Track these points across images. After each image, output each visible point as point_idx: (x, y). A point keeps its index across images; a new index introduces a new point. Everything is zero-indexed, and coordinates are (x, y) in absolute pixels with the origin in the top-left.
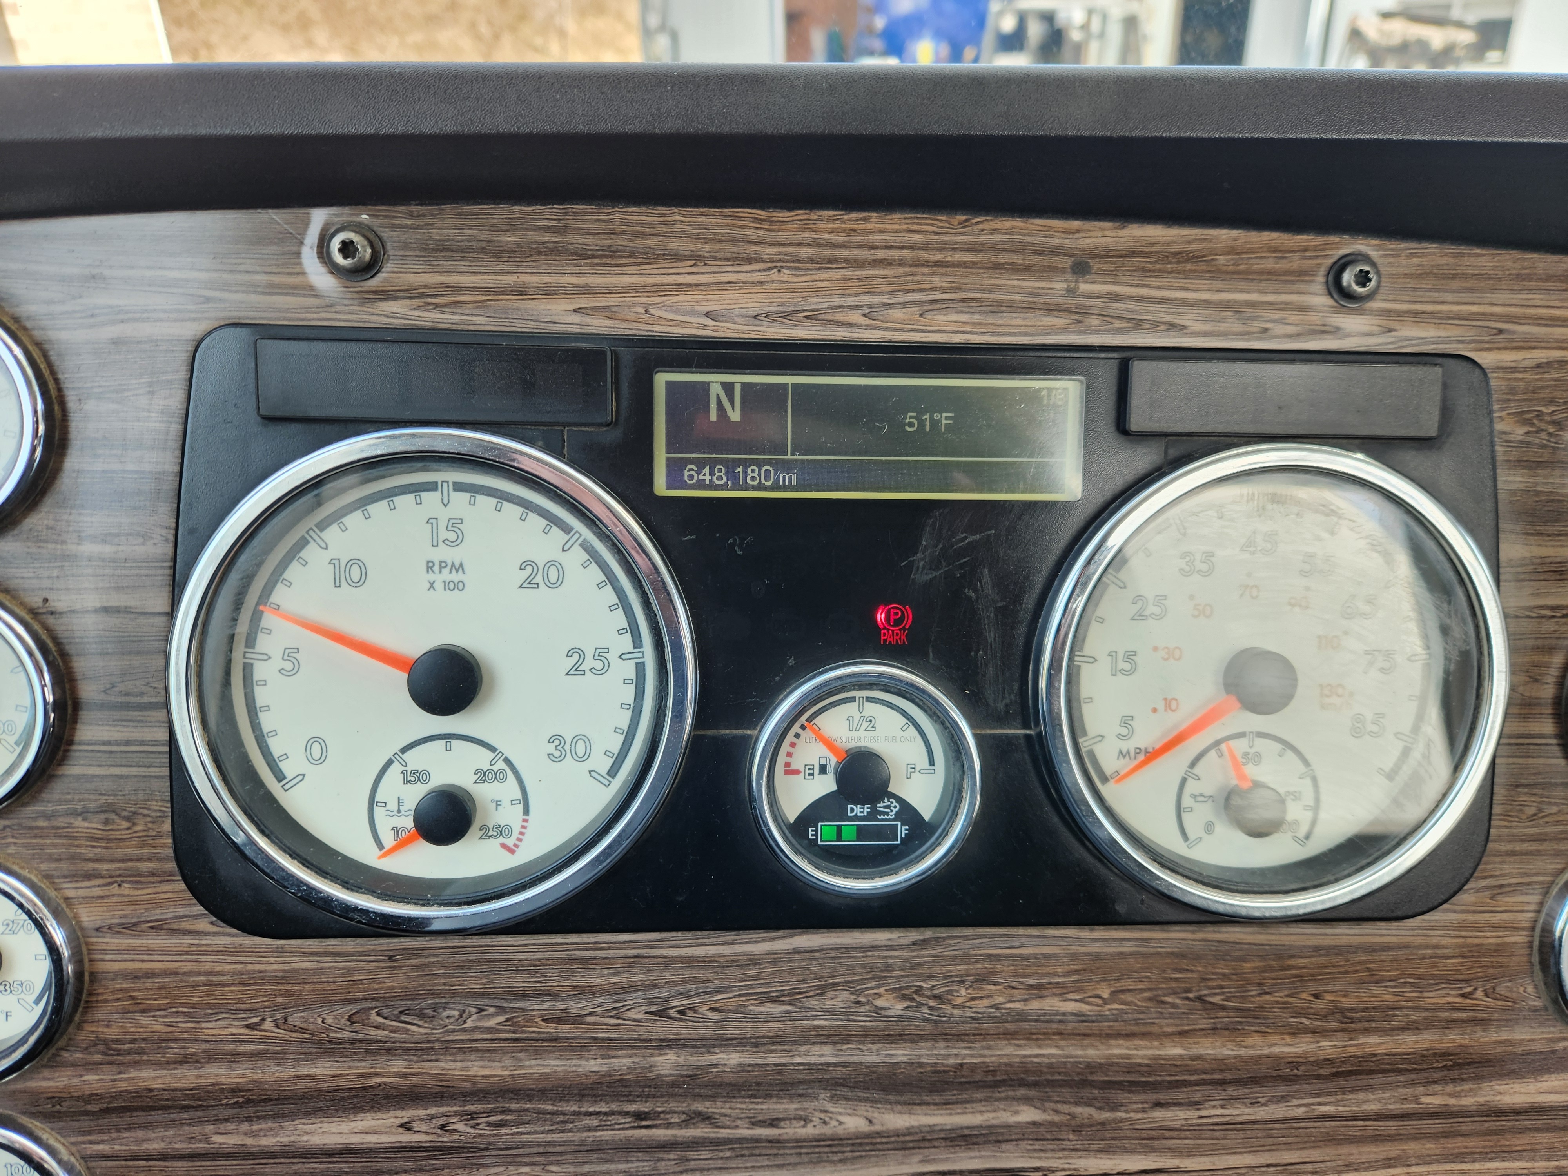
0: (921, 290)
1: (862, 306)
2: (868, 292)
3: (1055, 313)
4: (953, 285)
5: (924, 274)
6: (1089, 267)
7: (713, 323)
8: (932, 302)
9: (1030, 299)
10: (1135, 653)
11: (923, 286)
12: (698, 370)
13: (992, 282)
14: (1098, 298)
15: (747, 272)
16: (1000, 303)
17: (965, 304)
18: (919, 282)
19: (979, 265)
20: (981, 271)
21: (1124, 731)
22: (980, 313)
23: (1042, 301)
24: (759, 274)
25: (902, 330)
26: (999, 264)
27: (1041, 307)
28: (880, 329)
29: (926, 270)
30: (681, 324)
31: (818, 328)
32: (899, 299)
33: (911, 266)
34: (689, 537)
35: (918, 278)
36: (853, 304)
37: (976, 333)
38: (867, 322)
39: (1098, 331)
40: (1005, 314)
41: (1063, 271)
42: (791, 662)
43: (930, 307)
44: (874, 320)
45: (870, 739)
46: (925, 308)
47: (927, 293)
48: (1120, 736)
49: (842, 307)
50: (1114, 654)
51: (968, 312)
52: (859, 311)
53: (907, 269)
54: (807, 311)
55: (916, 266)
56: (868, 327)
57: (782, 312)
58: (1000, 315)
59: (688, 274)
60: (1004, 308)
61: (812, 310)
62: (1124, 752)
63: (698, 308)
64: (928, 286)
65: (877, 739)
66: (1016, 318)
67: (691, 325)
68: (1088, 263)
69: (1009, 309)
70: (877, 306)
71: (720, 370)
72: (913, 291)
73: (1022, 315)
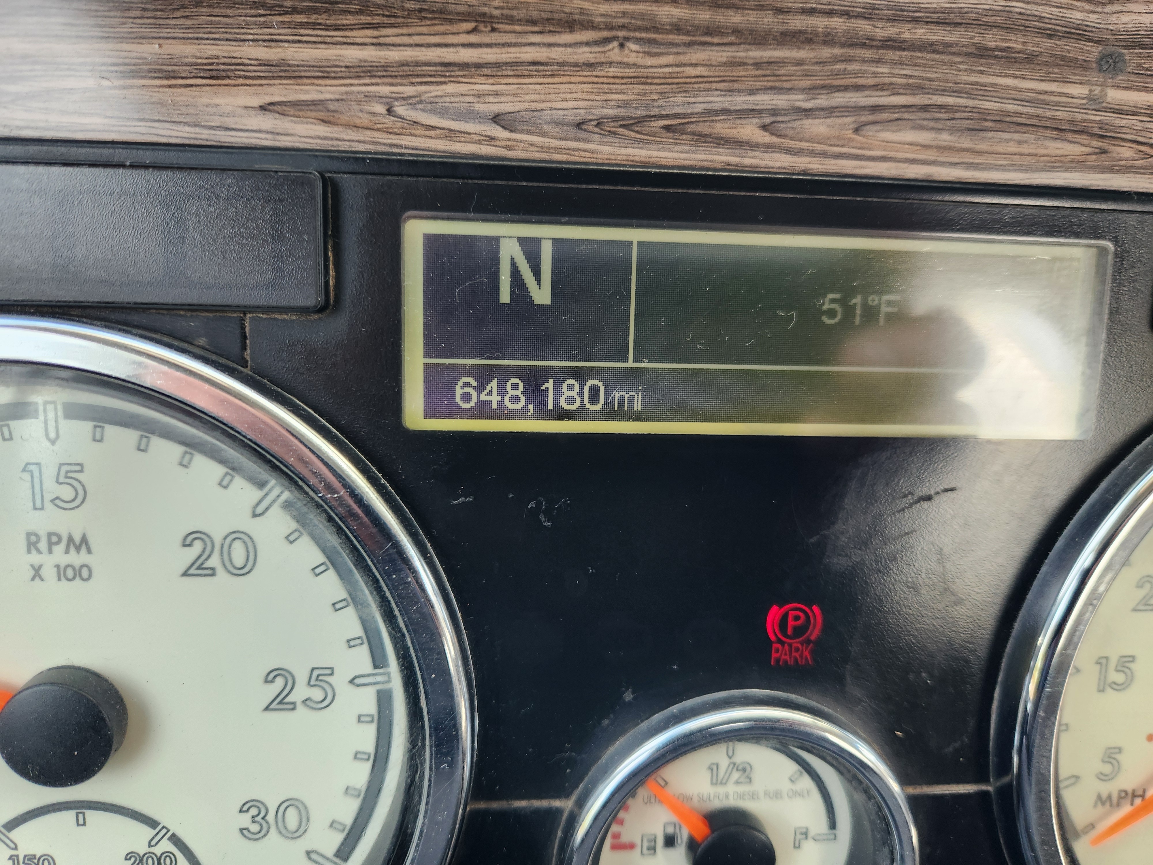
0: (858, 88)
1: (760, 111)
2: (772, 88)
3: (1069, 136)
4: (911, 81)
5: (864, 61)
6: (1124, 61)
7: (505, 134)
8: (876, 108)
9: (1031, 111)
10: (1133, 659)
11: (861, 81)
12: (478, 215)
13: (973, 78)
14: (1135, 114)
15: (566, 45)
16: (984, 115)
17: (928, 115)
18: (855, 74)
19: (953, 50)
20: (958, 59)
21: (1107, 769)
22: (952, 130)
23: (1049, 114)
24: (586, 49)
25: (824, 155)
26: (987, 49)
27: (1048, 124)
28: (789, 151)
29: (868, 54)
30: (451, 134)
31: (685, 148)
32: (822, 101)
33: (843, 45)
34: (462, 499)
35: (854, 67)
36: (745, 107)
37: (942, 164)
38: (766, 138)
39: (1129, 169)
40: (990, 134)
41: (1084, 66)
42: (628, 696)
43: (871, 118)
44: (779, 136)
45: (742, 796)
46: (863, 119)
47: (867, 93)
48: (1102, 777)
49: (725, 111)
50: (1104, 661)
51: (933, 129)
52: (757, 120)
53: (837, 51)
54: (667, 116)
55: (852, 45)
56: (768, 147)
57: (624, 118)
58: (982, 134)
59: (464, 45)
60: (989, 124)
61: (676, 116)
62: (1104, 796)
63: (481, 107)
64: (870, 81)
65: (754, 796)
66: (1007, 141)
67: (468, 138)
68: (1121, 55)
69: (998, 126)
70: (786, 112)
71: (517, 217)
72: (845, 88)
73: (1016, 136)
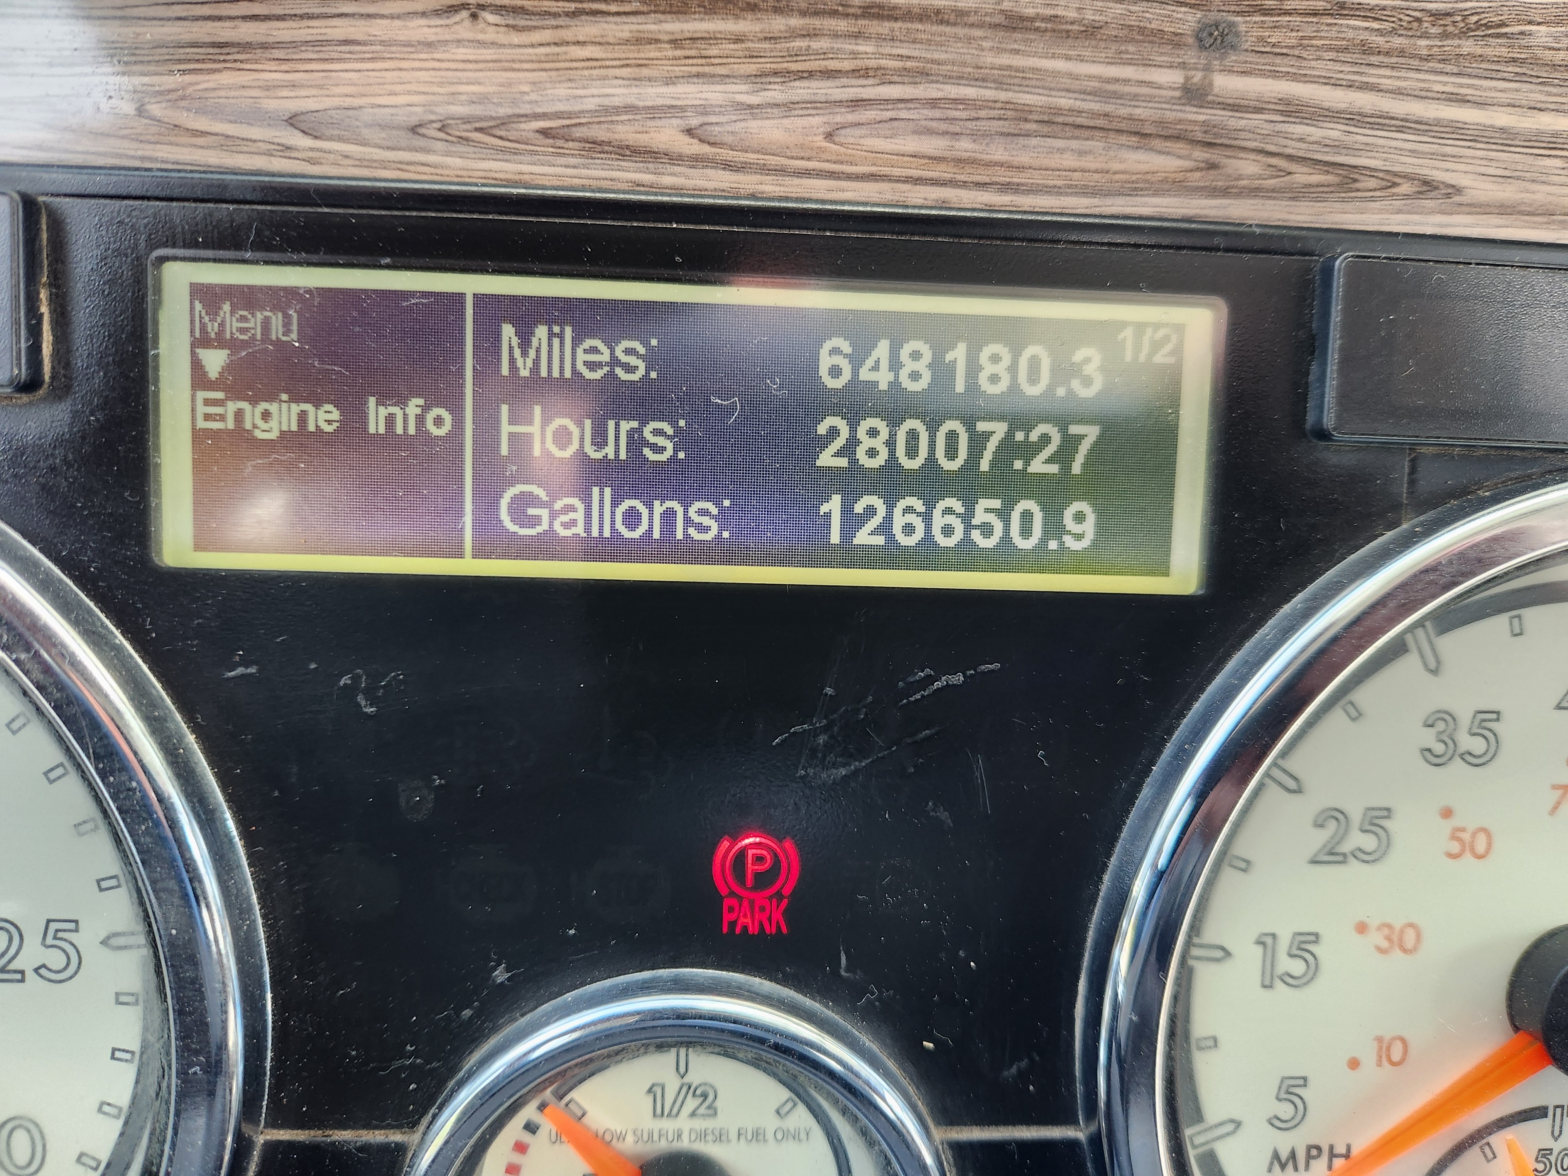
0: (829, 74)
1: (683, 109)
2: (698, 75)
3: (1157, 143)
4: (909, 64)
5: (836, 36)
6: (1237, 34)
7: (308, 142)
8: (856, 103)
9: (1095, 106)
10: (1316, 938)
11: (833, 65)
12: (259, 255)
13: (1005, 60)
14: (1259, 110)
15: (392, 17)
16: (1023, 114)
17: (937, 113)
18: (824, 55)
19: (972, 19)
20: (978, 33)
21: (1285, 1110)
22: (974, 136)
23: (1123, 111)
24: (422, 22)
25: (782, 171)
26: (1022, 18)
27: (1123, 126)
28: (727, 166)
29: (842, 25)
30: (228, 142)
31: (573, 161)
32: (776, 93)
33: (803, 13)
34: (240, 670)
35: (818, 44)
36: (660, 102)
37: (964, 185)
38: (695, 147)
39: (1254, 192)
40: (1034, 141)
41: (1175, 41)
42: (500, 975)
43: (851, 118)
44: (712, 144)
45: (703, 1136)
46: (839, 119)
47: (844, 81)
48: (1275, 1122)
49: (630, 109)
50: (1269, 941)
51: (945, 133)
52: (675, 122)
53: (795, 22)
54: (544, 116)
55: (816, 14)
56: (696, 161)
57: (481, 119)
58: (1022, 141)
59: (244, 18)
60: (1033, 126)
61: (558, 115)
62: (1284, 1155)
63: (271, 104)
64: (847, 65)
65: (720, 1137)
66: (1061, 151)
67: (253, 147)
68: (1232, 25)
69: (1045, 129)
70: (721, 110)
71: (315, 258)
72: (810, 75)
73: (1074, 144)
